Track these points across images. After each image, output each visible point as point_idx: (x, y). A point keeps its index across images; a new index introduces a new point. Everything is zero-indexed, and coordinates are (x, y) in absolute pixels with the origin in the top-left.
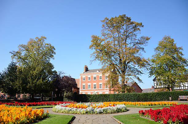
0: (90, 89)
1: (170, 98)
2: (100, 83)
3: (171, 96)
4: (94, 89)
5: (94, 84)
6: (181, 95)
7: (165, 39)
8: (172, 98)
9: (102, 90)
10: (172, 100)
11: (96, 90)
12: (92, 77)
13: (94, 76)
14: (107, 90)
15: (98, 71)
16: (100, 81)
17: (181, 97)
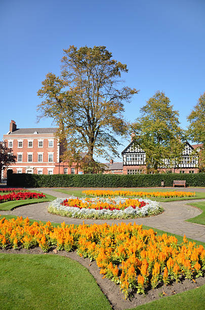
0: (21, 162)
1: (162, 184)
2: (39, 153)
3: (163, 181)
4: (28, 162)
5: (29, 153)
6: (176, 180)
7: (158, 95)
8: (165, 183)
9: (43, 164)
10: (164, 186)
11: (33, 164)
12: (25, 141)
13: (29, 141)
14: (50, 164)
15: (36, 133)
16: (39, 150)
17: (176, 182)
